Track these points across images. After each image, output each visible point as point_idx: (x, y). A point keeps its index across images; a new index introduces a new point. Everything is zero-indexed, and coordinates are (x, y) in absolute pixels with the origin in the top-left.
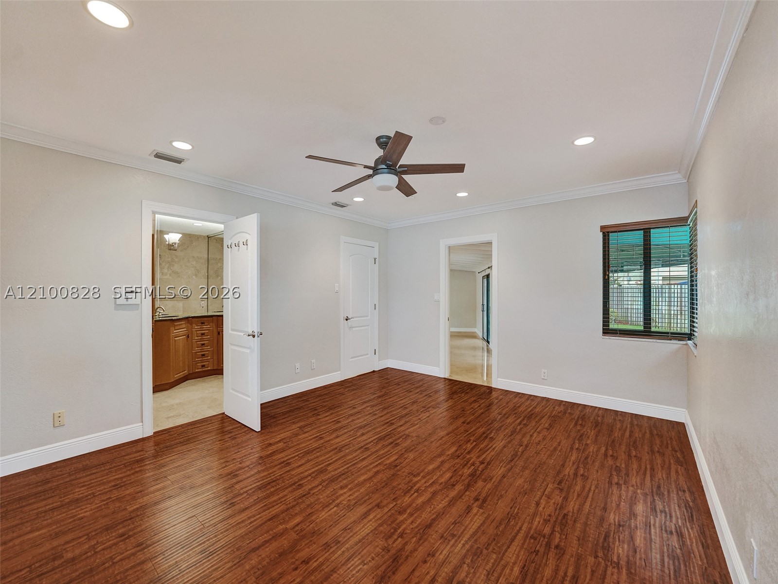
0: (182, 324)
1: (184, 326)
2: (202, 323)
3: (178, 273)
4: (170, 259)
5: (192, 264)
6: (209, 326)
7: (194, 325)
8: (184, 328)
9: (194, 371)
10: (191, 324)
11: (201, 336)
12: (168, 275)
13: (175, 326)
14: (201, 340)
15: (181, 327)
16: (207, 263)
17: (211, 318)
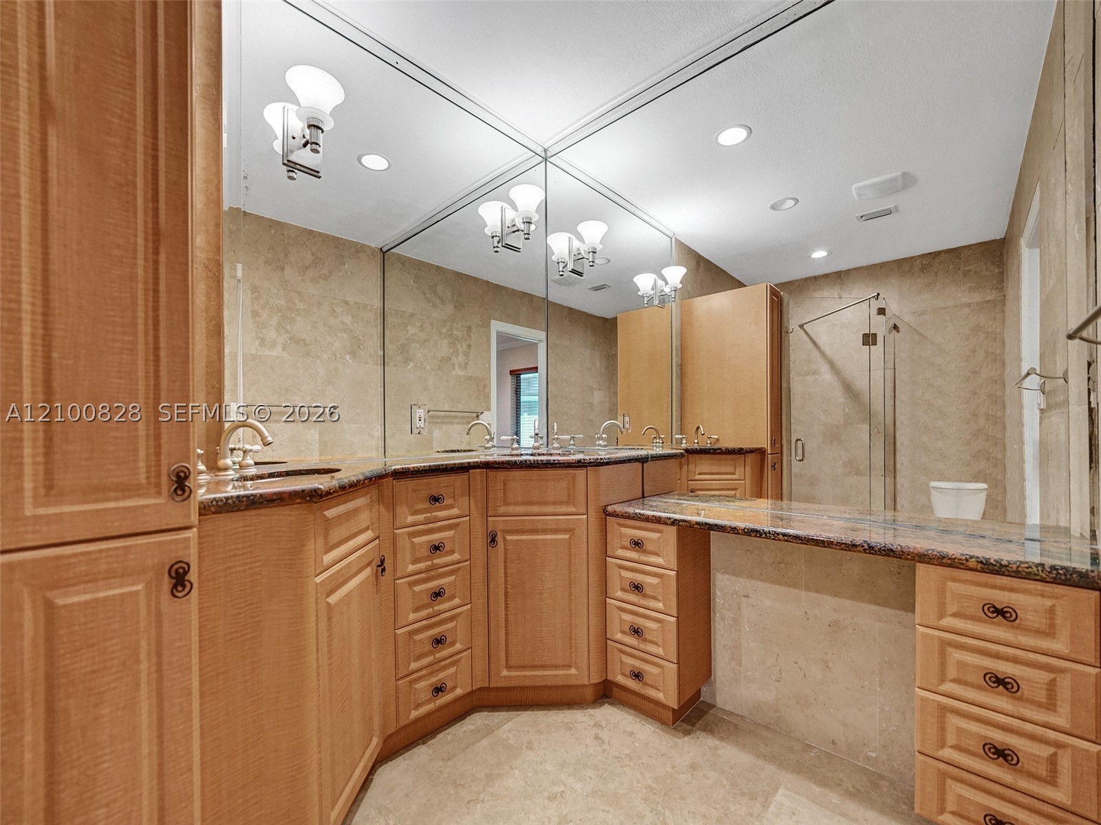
0: (356, 511)
1: (364, 518)
2: (435, 499)
3: (306, 345)
4: (282, 302)
5: (342, 322)
6: (455, 511)
7: (402, 510)
8: (367, 528)
9: (403, 723)
10: (392, 508)
11: (427, 558)
12: (279, 349)
13: (328, 524)
14: (431, 573)
15: (353, 526)
16: (380, 321)
17: (465, 476)
